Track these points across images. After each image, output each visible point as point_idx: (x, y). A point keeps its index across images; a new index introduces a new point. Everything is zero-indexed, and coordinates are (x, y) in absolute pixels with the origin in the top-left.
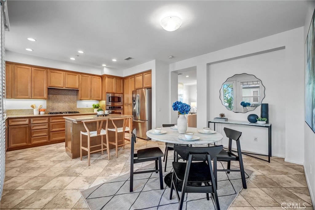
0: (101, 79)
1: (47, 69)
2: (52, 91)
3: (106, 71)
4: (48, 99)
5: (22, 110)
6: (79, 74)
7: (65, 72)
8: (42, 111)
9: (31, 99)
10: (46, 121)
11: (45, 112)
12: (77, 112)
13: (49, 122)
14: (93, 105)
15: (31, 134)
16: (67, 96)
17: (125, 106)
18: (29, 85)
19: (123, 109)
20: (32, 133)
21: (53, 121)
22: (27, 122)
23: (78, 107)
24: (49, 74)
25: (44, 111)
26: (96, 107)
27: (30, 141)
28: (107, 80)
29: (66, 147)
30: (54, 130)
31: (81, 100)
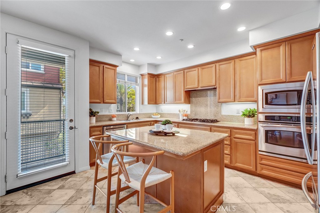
1: (184, 70)
6: (216, 63)
7: (199, 68)
9: (174, 103)
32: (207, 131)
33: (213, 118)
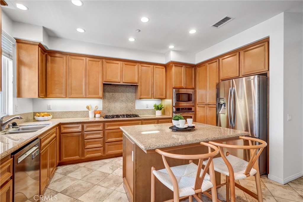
0: (164, 69)
1: (103, 59)
2: (108, 88)
3: (173, 57)
4: (103, 97)
5: (78, 111)
6: (138, 63)
7: (122, 62)
8: (97, 113)
9: (86, 98)
10: (101, 128)
11: (101, 115)
12: (137, 116)
13: (104, 130)
14: (155, 106)
15: (84, 145)
16: (125, 94)
17: (197, 108)
18: (84, 80)
19: (195, 111)
20: (85, 143)
21: (109, 128)
22: (79, 129)
23: (137, 108)
24: (104, 65)
25: (100, 113)
26: (158, 108)
27: (83, 154)
28: (174, 69)
29: (123, 177)
30: (109, 140)
31: (140, 99)
32: (139, 125)
33: (128, 112)
